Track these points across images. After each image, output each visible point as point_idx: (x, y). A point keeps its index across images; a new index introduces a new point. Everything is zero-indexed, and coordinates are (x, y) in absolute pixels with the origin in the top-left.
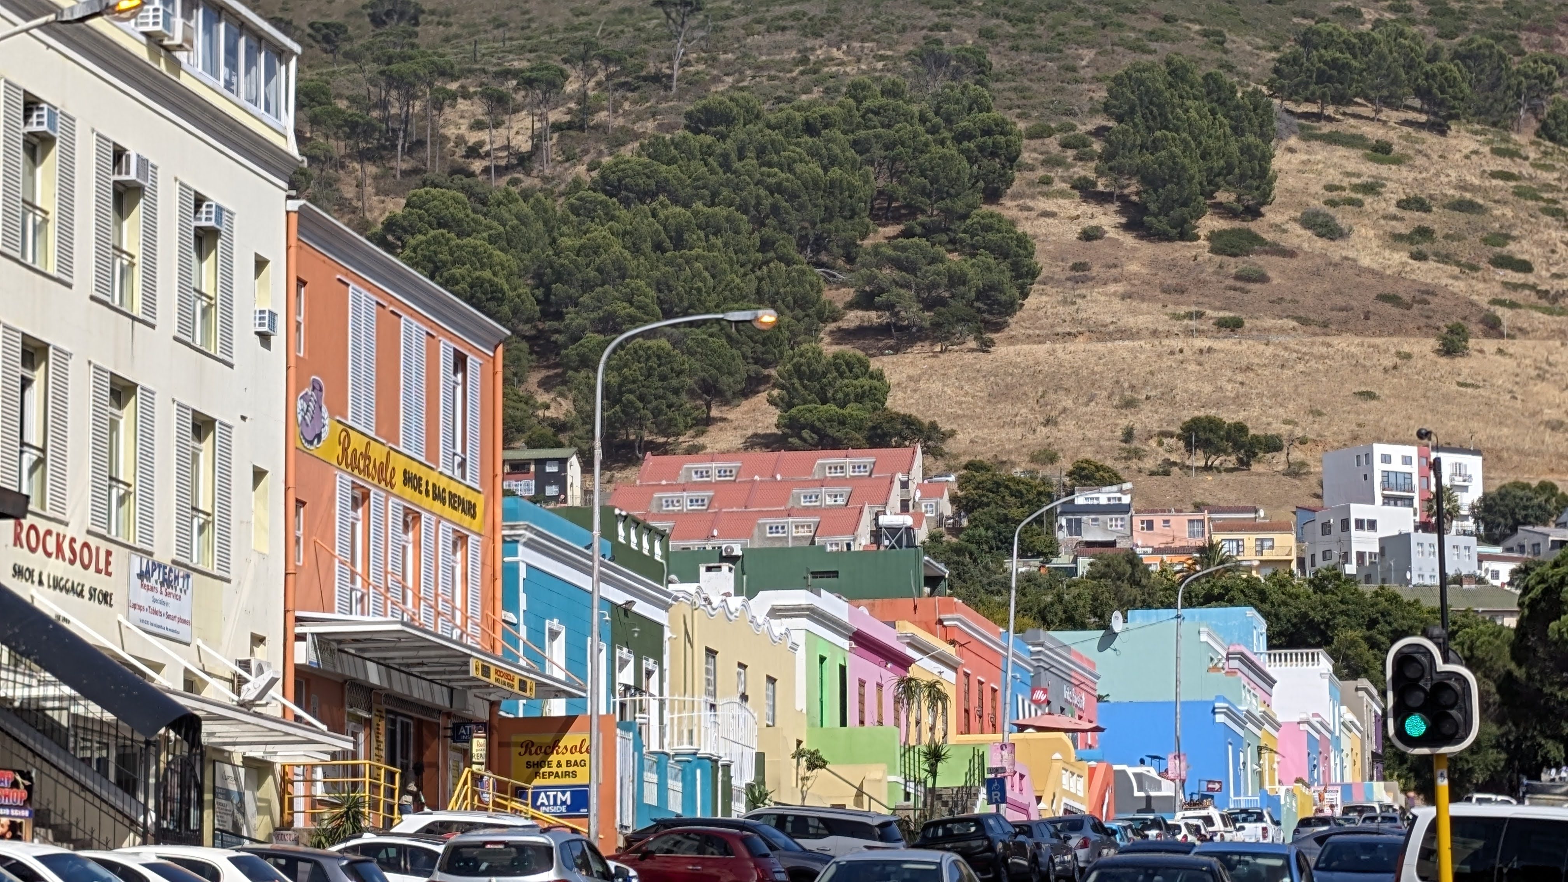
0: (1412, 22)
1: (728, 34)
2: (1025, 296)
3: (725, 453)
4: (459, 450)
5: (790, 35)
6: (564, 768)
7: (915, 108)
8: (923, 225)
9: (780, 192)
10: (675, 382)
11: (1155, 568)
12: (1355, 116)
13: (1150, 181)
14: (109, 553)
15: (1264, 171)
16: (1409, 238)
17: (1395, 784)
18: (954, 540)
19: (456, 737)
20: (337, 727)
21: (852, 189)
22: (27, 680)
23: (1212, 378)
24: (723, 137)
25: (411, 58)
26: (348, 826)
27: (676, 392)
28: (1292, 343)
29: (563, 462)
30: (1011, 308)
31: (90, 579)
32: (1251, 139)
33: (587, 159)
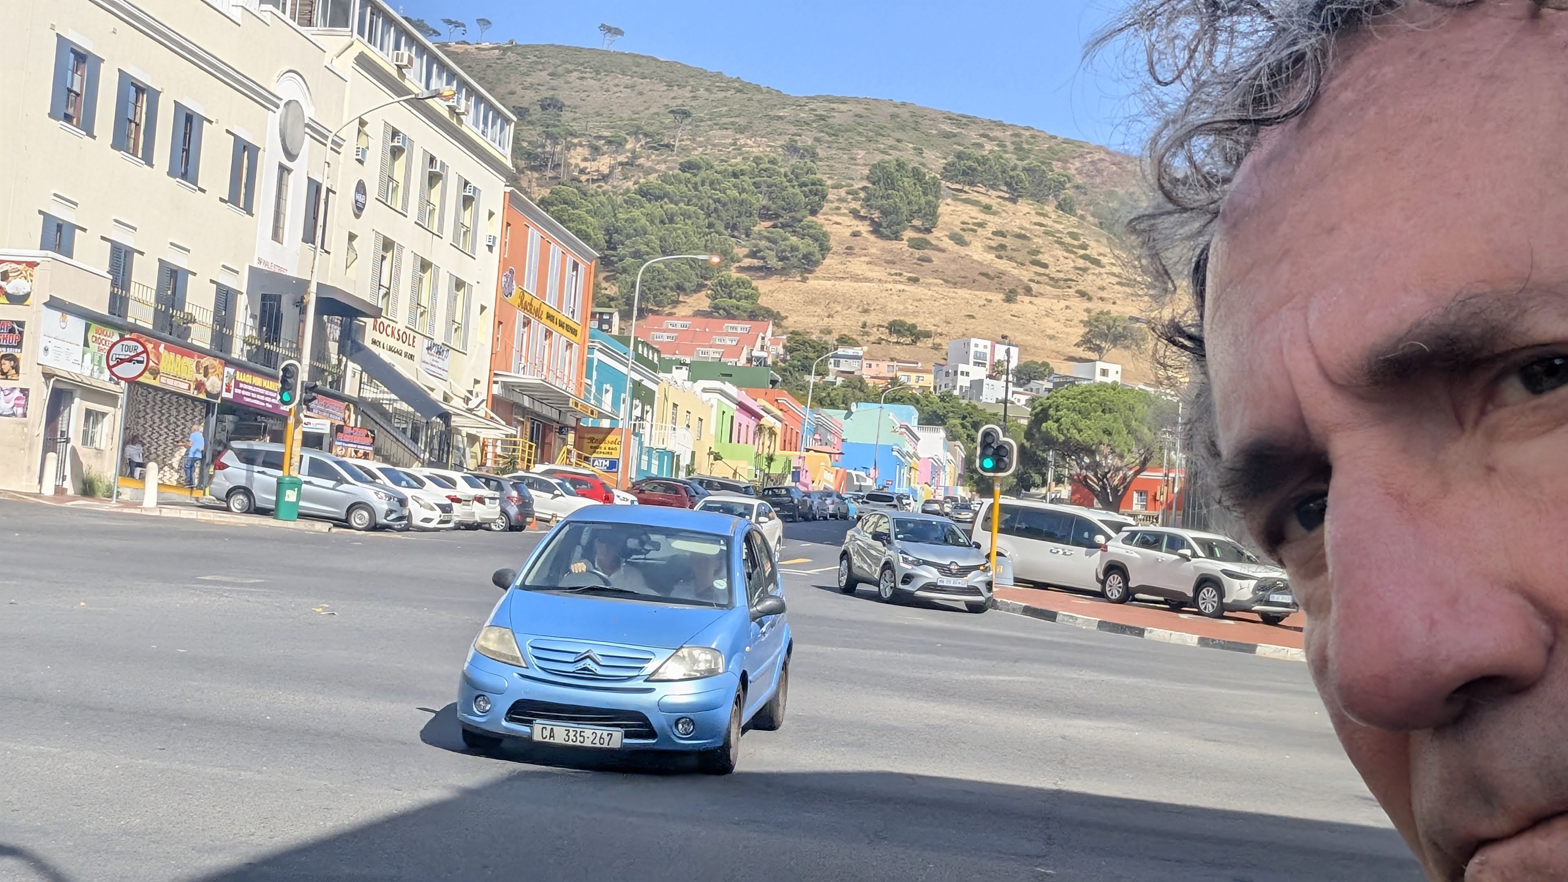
0: (1006, 152)
1: (701, 128)
2: (824, 259)
3: (685, 318)
4: (572, 305)
5: (729, 132)
6: (607, 450)
7: (782, 170)
8: (781, 223)
9: (719, 203)
10: (664, 283)
11: (871, 385)
12: (978, 192)
13: (885, 213)
14: (414, 337)
15: (935, 212)
16: (996, 249)
17: (968, 488)
18: (783, 365)
19: (561, 432)
20: (509, 423)
21: (751, 205)
22: (375, 390)
23: (904, 303)
24: (695, 175)
25: (558, 126)
26: (511, 467)
27: (665, 288)
28: (940, 290)
29: (611, 314)
30: (817, 263)
31: (405, 348)
32: (930, 198)
33: (633, 179)
